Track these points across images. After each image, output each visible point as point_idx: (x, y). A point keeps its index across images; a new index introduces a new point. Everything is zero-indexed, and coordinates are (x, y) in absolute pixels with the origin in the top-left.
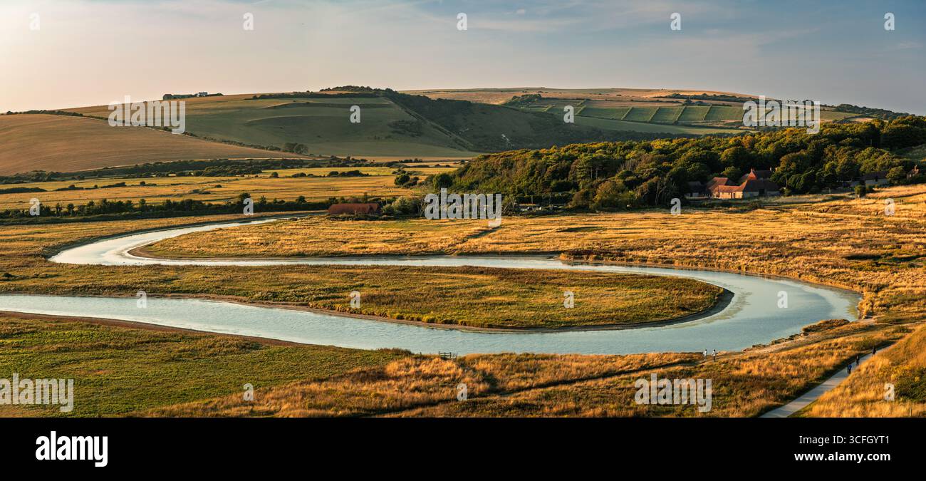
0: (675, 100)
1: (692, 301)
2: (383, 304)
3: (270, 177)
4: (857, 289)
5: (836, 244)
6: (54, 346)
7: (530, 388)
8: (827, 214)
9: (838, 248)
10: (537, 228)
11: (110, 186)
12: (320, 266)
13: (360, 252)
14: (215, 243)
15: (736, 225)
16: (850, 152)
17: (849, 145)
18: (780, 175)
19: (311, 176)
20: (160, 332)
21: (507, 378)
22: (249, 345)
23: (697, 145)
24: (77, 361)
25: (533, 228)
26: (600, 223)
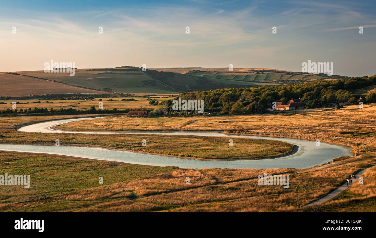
0: (252, 72)
1: (283, 149)
2: (161, 149)
3: (99, 101)
4: (349, 145)
5: (334, 128)
6: (32, 165)
7: (232, 182)
8: (325, 116)
9: (335, 129)
10: (211, 121)
11: (34, 103)
12: (131, 134)
13: (145, 129)
14: (85, 125)
15: (290, 120)
16: (332, 91)
17: (331, 89)
18: (304, 101)
19: (115, 100)
20: (75, 159)
21: (221, 177)
22: (113, 165)
23: (269, 89)
24: (43, 171)
25: (209, 121)
26: (235, 119)
